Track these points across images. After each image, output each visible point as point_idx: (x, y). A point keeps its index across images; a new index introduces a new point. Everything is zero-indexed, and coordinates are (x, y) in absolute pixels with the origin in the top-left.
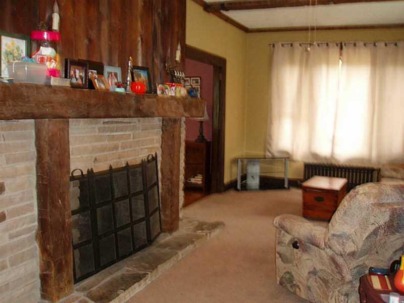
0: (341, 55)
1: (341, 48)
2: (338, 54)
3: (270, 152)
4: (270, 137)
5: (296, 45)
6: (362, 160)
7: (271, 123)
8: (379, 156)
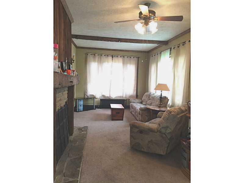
0: (112, 59)
1: (113, 57)
2: (111, 59)
3: (86, 95)
4: (87, 90)
5: (96, 55)
6: (120, 97)
7: (87, 85)
8: (126, 95)
